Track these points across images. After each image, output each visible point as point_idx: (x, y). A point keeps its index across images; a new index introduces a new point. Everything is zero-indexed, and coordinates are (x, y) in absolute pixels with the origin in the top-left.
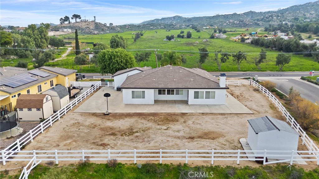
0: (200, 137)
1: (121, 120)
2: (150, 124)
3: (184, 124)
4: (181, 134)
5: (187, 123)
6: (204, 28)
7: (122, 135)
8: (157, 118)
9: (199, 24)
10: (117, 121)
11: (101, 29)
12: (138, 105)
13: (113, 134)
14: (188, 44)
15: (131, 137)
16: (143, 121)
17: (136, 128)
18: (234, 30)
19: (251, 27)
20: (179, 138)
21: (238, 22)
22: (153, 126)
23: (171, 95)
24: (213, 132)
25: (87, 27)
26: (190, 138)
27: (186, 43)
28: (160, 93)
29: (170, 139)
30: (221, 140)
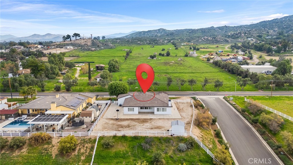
0: (155, 128)
1: (124, 122)
2: (136, 123)
3: (150, 123)
4: (148, 127)
5: (152, 123)
6: (182, 44)
7: (125, 128)
8: (139, 121)
9: (179, 38)
10: (122, 122)
11: (97, 46)
12: (131, 114)
13: (122, 127)
14: (166, 64)
15: (129, 128)
16: (133, 122)
17: (131, 125)
18: (206, 46)
19: (221, 44)
20: (147, 128)
21: (211, 39)
22: (138, 124)
23: (146, 109)
24: (161, 126)
25: (86, 44)
26: (151, 128)
27: (164, 63)
28: (141, 108)
29: (143, 129)
30: (163, 129)
